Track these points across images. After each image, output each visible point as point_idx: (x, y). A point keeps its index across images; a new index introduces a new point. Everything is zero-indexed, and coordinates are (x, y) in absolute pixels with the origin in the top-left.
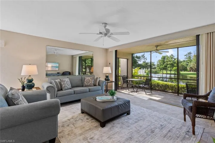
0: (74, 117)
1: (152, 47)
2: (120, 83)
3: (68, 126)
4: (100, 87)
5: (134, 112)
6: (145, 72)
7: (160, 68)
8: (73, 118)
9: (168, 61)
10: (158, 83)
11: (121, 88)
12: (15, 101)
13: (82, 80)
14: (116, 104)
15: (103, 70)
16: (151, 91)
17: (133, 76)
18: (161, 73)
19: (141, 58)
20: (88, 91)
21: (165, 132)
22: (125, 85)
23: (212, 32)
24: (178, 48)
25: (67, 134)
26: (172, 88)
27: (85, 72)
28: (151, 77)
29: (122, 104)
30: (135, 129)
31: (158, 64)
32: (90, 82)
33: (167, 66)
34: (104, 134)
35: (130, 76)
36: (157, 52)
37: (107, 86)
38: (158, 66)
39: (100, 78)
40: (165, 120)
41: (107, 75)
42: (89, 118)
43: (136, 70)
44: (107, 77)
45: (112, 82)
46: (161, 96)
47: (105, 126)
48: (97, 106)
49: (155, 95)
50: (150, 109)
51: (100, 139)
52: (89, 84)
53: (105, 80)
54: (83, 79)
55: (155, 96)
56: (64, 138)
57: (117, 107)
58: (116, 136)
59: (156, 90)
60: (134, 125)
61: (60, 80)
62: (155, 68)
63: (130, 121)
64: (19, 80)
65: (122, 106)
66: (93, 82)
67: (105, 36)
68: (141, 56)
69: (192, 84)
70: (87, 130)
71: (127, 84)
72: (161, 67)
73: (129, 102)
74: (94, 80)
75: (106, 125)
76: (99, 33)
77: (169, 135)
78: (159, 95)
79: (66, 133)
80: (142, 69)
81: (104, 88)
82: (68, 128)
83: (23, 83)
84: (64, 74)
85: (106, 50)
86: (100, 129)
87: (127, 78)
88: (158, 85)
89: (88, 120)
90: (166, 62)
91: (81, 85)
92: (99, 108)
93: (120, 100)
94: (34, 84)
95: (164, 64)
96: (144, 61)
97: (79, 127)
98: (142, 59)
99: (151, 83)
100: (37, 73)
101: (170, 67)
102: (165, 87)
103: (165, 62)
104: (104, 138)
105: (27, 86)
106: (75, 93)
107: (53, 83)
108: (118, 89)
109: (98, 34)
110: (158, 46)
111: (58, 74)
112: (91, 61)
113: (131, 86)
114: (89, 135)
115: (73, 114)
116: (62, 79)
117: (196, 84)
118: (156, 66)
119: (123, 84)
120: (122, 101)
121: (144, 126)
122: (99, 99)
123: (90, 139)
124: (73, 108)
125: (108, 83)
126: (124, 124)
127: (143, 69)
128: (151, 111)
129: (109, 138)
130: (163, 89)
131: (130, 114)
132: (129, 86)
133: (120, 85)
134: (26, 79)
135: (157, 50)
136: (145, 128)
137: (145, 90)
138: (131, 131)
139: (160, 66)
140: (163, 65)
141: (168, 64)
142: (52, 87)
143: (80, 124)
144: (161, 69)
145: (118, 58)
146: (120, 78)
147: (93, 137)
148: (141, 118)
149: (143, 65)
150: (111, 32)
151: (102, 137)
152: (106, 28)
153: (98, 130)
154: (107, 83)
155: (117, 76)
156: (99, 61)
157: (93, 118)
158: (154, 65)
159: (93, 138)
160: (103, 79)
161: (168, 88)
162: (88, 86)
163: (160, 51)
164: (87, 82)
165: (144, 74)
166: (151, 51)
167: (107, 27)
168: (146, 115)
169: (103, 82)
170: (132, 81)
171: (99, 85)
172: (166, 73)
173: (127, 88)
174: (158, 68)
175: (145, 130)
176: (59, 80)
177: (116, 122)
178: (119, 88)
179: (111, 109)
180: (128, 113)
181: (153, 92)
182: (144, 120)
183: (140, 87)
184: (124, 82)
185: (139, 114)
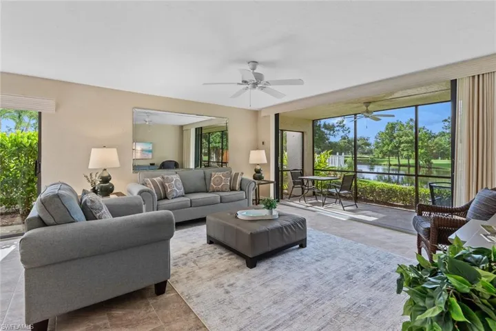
0: (194, 250)
1: (355, 105)
2: (285, 186)
3: (185, 264)
4: (243, 194)
5: (313, 242)
6: (345, 161)
7: (382, 151)
8: (192, 252)
9: (401, 134)
10: (372, 186)
11: (288, 196)
12: (96, 213)
13: (206, 179)
14: (277, 224)
15: (249, 156)
16: (356, 202)
17: (315, 171)
18: (386, 163)
19: (337, 128)
20: (219, 200)
21: (374, 278)
22: (298, 191)
23: (483, 75)
24: (416, 106)
25: (186, 278)
26: (404, 195)
27: (209, 162)
28: (356, 172)
29: (289, 226)
30: (315, 272)
31: (378, 143)
32: (223, 183)
33: (399, 147)
34: (253, 280)
35: (308, 169)
36: (368, 117)
37: (257, 192)
38: (377, 148)
39: (243, 173)
40: (379, 259)
41: (258, 167)
42: (223, 252)
43: (322, 156)
44: (258, 171)
45: (269, 182)
46: (377, 214)
47: (255, 266)
48: (238, 228)
49: (365, 212)
50: (349, 238)
51: (247, 286)
52: (220, 186)
53: (252, 179)
54: (208, 177)
55: (363, 214)
56: (180, 284)
57: (280, 229)
58: (277, 282)
59: (366, 201)
60: (314, 266)
61: (163, 178)
62: (370, 152)
63: (306, 259)
64: (87, 177)
65: (289, 230)
66: (229, 184)
67: (254, 87)
68: (336, 125)
69: (443, 185)
70: (223, 272)
71: (303, 188)
72: (385, 149)
73: (303, 221)
74: (231, 179)
75: (258, 264)
76: (241, 82)
77: (381, 282)
78: (373, 211)
79: (184, 275)
80: (338, 153)
81: (252, 197)
82: (185, 268)
83: (93, 183)
84: (165, 166)
85: (256, 113)
86: (247, 270)
87: (302, 175)
88: (372, 190)
89: (222, 256)
90: (398, 136)
91: (204, 189)
92: (245, 231)
93: (286, 217)
94: (113, 187)
95: (391, 141)
96: (343, 134)
97: (206, 266)
98: (339, 130)
99: (356, 186)
100: (117, 164)
101: (407, 150)
102: (387, 194)
103: (395, 138)
104: (254, 285)
105: (101, 190)
106: (192, 204)
107: (149, 184)
108: (282, 198)
109: (239, 84)
110: (370, 102)
111: (153, 167)
112: (222, 138)
113: (310, 192)
114: (226, 279)
115: (192, 245)
116: (165, 176)
117: (449, 186)
118: (372, 147)
119: (293, 187)
120: (290, 220)
121: (333, 268)
122: (242, 215)
123: (228, 286)
124: (189, 235)
125: (260, 186)
126: (294, 264)
127: (340, 154)
128: (350, 241)
129: (264, 285)
130: (384, 199)
131: (306, 246)
132: (306, 191)
133: (286, 191)
134: (98, 175)
135: (368, 112)
136: (335, 272)
137: (343, 202)
138: (306, 274)
139: (383, 147)
140: (389, 145)
141: (403, 143)
142: (149, 191)
143: (206, 261)
144: (385, 155)
145: (282, 130)
146: (287, 174)
147: (234, 283)
148: (330, 255)
149: (342, 144)
150: (266, 79)
151: (250, 283)
152: (255, 71)
153: (242, 273)
154: (259, 184)
155: (279, 171)
156: (239, 137)
157: (231, 253)
158: (369, 145)
159: (234, 285)
160: (249, 176)
161: (396, 196)
162: (219, 191)
163: (375, 113)
164: (217, 183)
165: (343, 166)
166: (355, 115)
167: (259, 70)
168: (339, 250)
169: (250, 182)
170: (313, 181)
171: (241, 189)
172: (397, 163)
173: (303, 196)
174: (378, 151)
175: (334, 274)
176: (159, 178)
177: (277, 260)
178: (284, 196)
179: (266, 233)
180: (303, 244)
181: (360, 205)
182: (334, 257)
183: (331, 195)
184: (295, 183)
185: (324, 246)
